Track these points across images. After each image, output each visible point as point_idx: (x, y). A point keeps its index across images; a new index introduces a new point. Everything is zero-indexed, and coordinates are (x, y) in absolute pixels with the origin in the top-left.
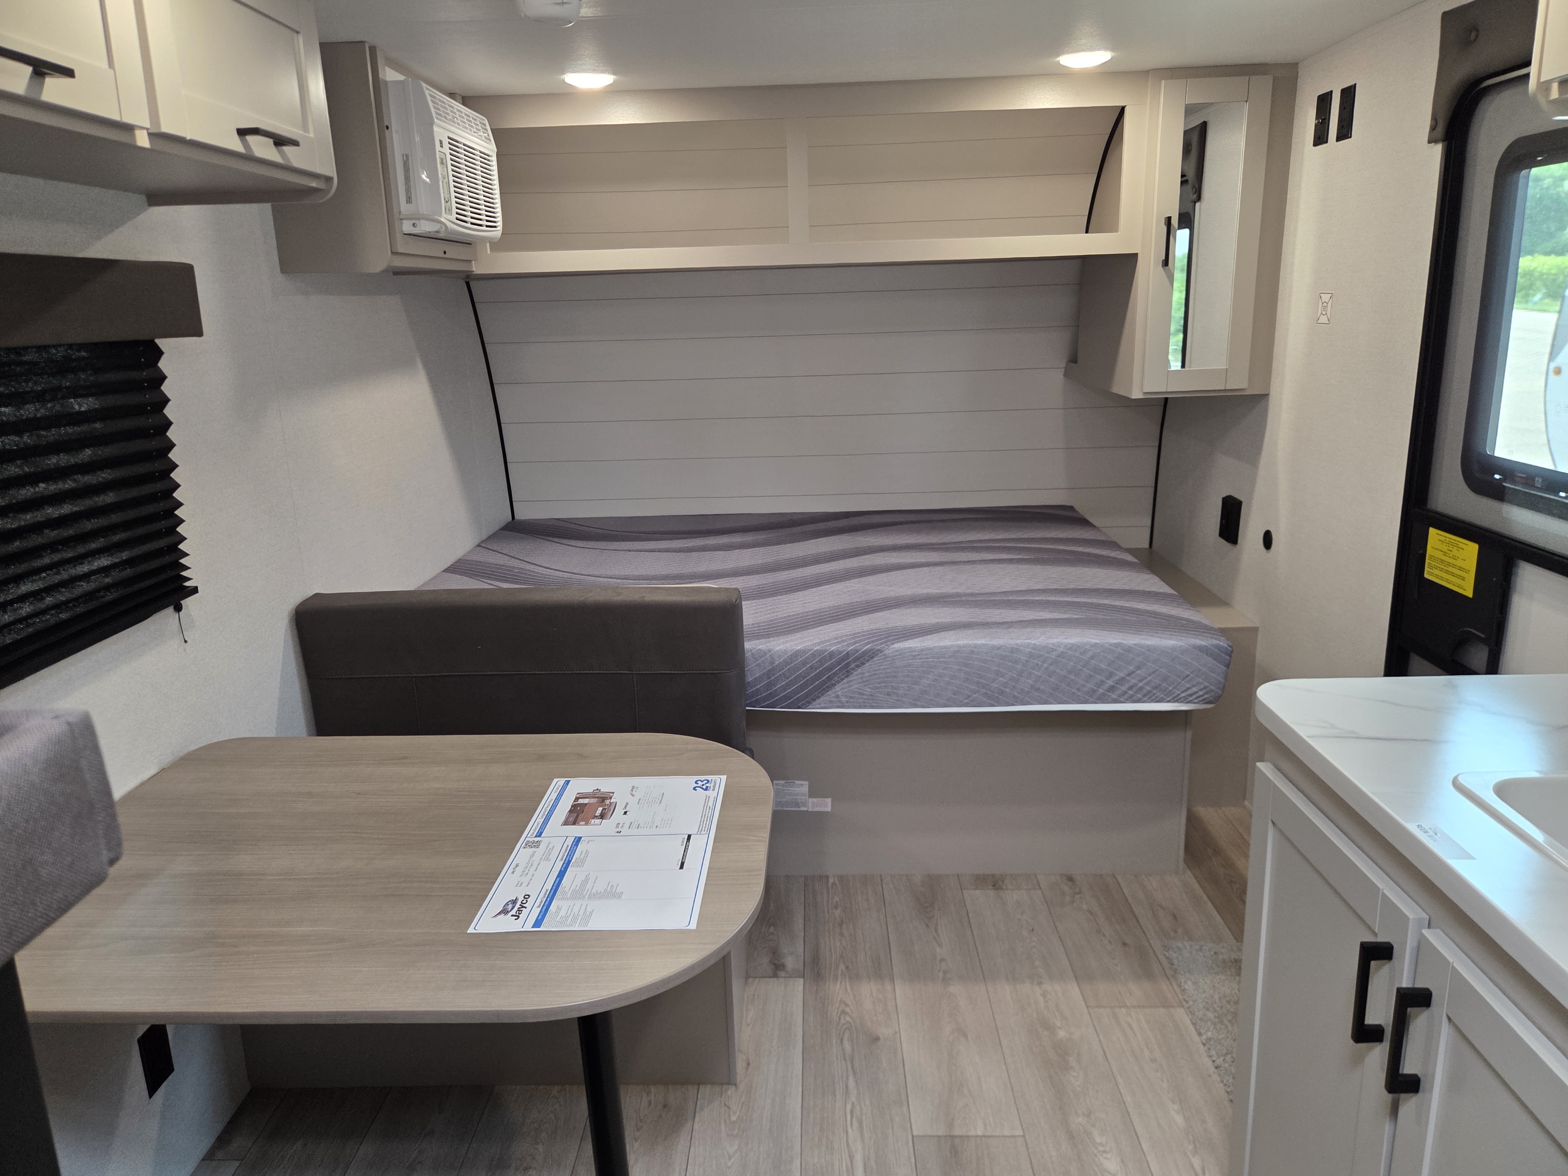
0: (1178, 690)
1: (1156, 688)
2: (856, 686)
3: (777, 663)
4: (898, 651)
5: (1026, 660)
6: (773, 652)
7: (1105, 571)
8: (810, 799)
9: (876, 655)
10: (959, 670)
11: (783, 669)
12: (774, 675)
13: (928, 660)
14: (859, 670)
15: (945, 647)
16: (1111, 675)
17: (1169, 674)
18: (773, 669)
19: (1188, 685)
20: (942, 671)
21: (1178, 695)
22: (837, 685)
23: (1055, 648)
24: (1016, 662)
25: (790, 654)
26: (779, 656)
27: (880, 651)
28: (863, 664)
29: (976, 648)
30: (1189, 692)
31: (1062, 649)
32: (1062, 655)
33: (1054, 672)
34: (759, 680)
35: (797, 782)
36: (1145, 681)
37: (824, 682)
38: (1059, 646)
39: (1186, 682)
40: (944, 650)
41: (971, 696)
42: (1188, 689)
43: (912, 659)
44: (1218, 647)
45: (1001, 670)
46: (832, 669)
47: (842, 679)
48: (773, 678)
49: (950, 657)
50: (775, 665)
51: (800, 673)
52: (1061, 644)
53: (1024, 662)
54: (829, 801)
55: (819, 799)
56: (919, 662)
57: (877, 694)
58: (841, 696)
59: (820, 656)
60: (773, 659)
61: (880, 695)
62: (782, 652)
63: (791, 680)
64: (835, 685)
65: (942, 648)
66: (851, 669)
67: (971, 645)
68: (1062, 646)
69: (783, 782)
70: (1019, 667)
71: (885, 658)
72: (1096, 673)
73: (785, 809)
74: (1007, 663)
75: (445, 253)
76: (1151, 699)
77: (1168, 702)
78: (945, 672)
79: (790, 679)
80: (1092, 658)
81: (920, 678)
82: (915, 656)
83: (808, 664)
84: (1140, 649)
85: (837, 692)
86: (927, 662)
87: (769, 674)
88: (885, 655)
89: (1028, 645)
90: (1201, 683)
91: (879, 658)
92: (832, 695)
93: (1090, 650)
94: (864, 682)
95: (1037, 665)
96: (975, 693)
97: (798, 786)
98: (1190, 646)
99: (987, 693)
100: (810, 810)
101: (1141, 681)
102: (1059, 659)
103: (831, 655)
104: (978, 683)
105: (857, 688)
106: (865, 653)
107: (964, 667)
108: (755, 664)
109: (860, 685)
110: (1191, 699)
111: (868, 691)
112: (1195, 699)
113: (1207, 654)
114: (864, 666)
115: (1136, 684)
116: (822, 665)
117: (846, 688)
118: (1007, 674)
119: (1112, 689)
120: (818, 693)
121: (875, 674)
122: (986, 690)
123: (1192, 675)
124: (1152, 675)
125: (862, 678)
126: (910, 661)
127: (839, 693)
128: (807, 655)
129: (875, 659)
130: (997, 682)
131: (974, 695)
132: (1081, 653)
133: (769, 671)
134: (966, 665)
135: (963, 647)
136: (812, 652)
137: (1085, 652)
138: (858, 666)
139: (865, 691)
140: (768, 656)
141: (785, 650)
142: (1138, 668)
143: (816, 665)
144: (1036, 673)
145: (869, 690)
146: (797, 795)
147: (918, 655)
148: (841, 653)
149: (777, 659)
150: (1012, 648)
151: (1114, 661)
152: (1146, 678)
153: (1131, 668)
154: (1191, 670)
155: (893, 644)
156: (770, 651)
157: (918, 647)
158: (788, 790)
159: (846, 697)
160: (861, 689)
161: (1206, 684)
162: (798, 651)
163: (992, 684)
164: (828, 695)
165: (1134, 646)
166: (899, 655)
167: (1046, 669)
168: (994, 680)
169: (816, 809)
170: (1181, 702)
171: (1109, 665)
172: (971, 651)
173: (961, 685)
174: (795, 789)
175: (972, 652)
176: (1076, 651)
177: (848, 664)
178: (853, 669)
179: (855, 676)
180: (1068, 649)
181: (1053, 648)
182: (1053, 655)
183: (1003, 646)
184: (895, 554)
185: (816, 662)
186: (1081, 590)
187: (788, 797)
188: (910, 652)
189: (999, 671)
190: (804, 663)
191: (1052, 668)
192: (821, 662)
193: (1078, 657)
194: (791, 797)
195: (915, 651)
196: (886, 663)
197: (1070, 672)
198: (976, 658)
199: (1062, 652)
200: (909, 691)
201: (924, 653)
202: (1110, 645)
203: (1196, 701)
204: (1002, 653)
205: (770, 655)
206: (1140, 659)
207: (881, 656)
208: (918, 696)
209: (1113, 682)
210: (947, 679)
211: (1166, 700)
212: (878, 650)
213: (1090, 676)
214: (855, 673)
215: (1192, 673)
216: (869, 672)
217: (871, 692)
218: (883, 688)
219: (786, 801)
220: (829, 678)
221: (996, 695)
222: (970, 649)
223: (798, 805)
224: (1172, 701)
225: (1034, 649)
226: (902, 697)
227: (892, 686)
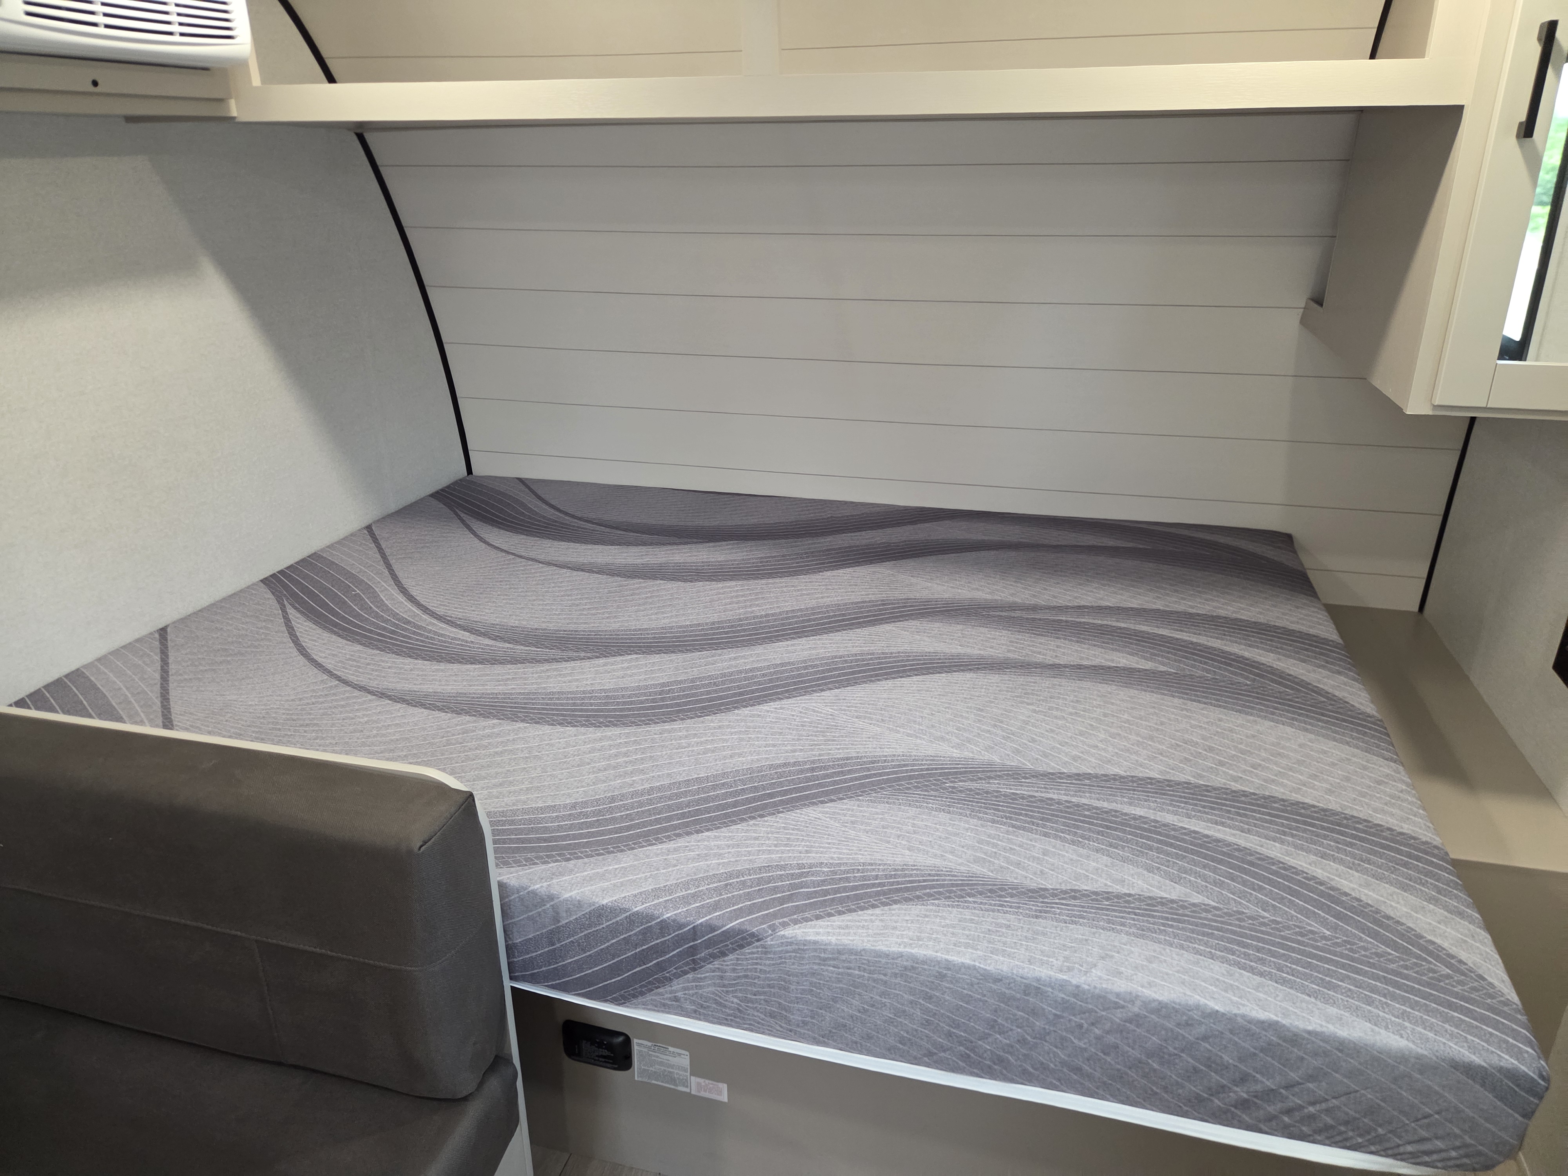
0: (1400, 1137)
1: (1346, 1123)
2: (711, 989)
3: (564, 922)
4: (791, 943)
5: (1055, 1015)
6: (556, 901)
7: (1303, 738)
8: (693, 1078)
9: (749, 944)
10: (911, 1002)
11: (577, 933)
12: (559, 941)
13: (849, 971)
14: (716, 964)
15: (887, 955)
16: (1244, 1079)
17: (1383, 1104)
18: (558, 930)
19: (1424, 1133)
20: (878, 998)
21: (1398, 1146)
22: (675, 982)
23: (1122, 1002)
24: (1034, 1012)
25: (587, 911)
26: (568, 911)
27: (756, 937)
28: (723, 954)
29: (949, 969)
30: (1427, 1146)
31: (1136, 1009)
32: (1136, 1019)
33: (1116, 1047)
34: (535, 942)
35: (671, 1049)
36: (1324, 1106)
37: (648, 973)
38: (1132, 1002)
39: (1421, 1127)
40: (883, 961)
41: (935, 1054)
42: (1422, 1140)
43: (819, 964)
44: (1512, 1075)
45: (999, 1021)
46: (665, 953)
47: (685, 973)
48: (558, 945)
49: (895, 975)
50: (561, 924)
51: (607, 948)
52: (1137, 996)
53: (1051, 1017)
54: (724, 1087)
55: (707, 1081)
56: (833, 972)
57: (750, 1011)
58: (682, 1000)
59: (642, 924)
60: (558, 913)
61: (756, 1014)
62: (574, 905)
63: (590, 955)
64: (671, 979)
65: (880, 956)
66: (699, 959)
67: (939, 962)
68: (1138, 1003)
69: (649, 1044)
70: (1039, 1024)
71: (766, 953)
72: (1209, 1067)
73: (653, 1082)
74: (1015, 1011)
75: (95, 83)
76: (1333, 1140)
77: (1372, 1153)
78: (884, 1000)
79: (588, 953)
80: (1205, 1038)
81: (835, 1000)
82: (825, 960)
83: (621, 933)
84: (1322, 1044)
85: (676, 992)
86: (849, 975)
87: (552, 937)
88: (763, 947)
89: (1061, 986)
90: (1456, 1136)
91: (755, 950)
92: (666, 996)
93: (1200, 1023)
94: (724, 986)
95: (1080, 1026)
96: (944, 1051)
97: (674, 1054)
98: (1443, 1060)
99: (969, 1056)
100: (693, 1092)
101: (1313, 1104)
102: (1128, 1025)
103: (664, 926)
104: (950, 1035)
105: (714, 993)
106: (727, 935)
107: (924, 999)
108: (526, 916)
109: (719, 989)
110: (1427, 1159)
111: (733, 1003)
112: (1440, 1161)
113: (1483, 1085)
114: (726, 958)
115: (1300, 1108)
116: (645, 941)
117: (692, 989)
118: (1011, 1030)
119: (1244, 1104)
120: (641, 987)
121: (746, 976)
122: (967, 1048)
123: (1437, 1116)
124: (1343, 1099)
125: (722, 978)
126: (816, 967)
127: (679, 994)
128: (618, 919)
129: (747, 950)
130: (990, 1040)
131: (942, 1054)
132: (1178, 1025)
133: (551, 932)
134: (929, 998)
135: (924, 962)
136: (628, 914)
137: (1189, 1024)
138: (714, 956)
139: (726, 1001)
140: (548, 906)
141: (579, 901)
142: (1311, 1078)
143: (635, 938)
144: (1076, 1041)
145: (735, 1000)
146: (672, 1066)
147: (830, 959)
148: (681, 926)
149: (564, 915)
150: (1028, 986)
151: (1255, 1054)
152: (1327, 1100)
153: (1294, 1076)
154: (1437, 1108)
155: (785, 925)
156: (551, 898)
157: (830, 944)
158: (657, 1057)
159: (693, 1002)
160: (720, 997)
161: (1468, 1140)
162: (603, 908)
163: (980, 1043)
164: (659, 994)
165: (1306, 1036)
166: (794, 951)
167: (1098, 1038)
168: (984, 1037)
169: (703, 1094)
170: (1402, 1160)
171: (1241, 1060)
172: (940, 973)
173: (916, 1030)
174: (667, 1058)
175: (941, 976)
176: (1167, 1017)
177: (693, 950)
178: (704, 960)
179: (708, 971)
180: (1152, 1011)
181: (1116, 1003)
182: (1118, 1016)
183: (1007, 978)
184: (936, 627)
185: (635, 934)
186: (1235, 796)
187: (657, 1066)
188: (815, 950)
189: (995, 1021)
190: (614, 930)
191: (1111, 1039)
192: (646, 933)
193: (1172, 1030)
194: (663, 1068)
195: (825, 951)
196: (768, 962)
197: (1150, 1055)
198: (950, 988)
199: (1137, 1015)
200: (813, 1018)
201: (843, 957)
202: (1250, 1022)
203: (1439, 1165)
204: (1004, 990)
205: (552, 906)
206: (1316, 1063)
207: (757, 947)
208: (830, 1031)
209: (1247, 1092)
210: (887, 1013)
211: (1369, 1150)
212: (753, 935)
213: (1196, 1070)
214: (710, 966)
215: (1438, 1113)
216: (734, 970)
217: (738, 1004)
218: (762, 1002)
219: (655, 1072)
220: (660, 967)
221: (988, 1062)
222: (937, 968)
223: (673, 1081)
224: (1382, 1153)
225: (1075, 996)
226: (798, 1026)
227: (780, 1004)
